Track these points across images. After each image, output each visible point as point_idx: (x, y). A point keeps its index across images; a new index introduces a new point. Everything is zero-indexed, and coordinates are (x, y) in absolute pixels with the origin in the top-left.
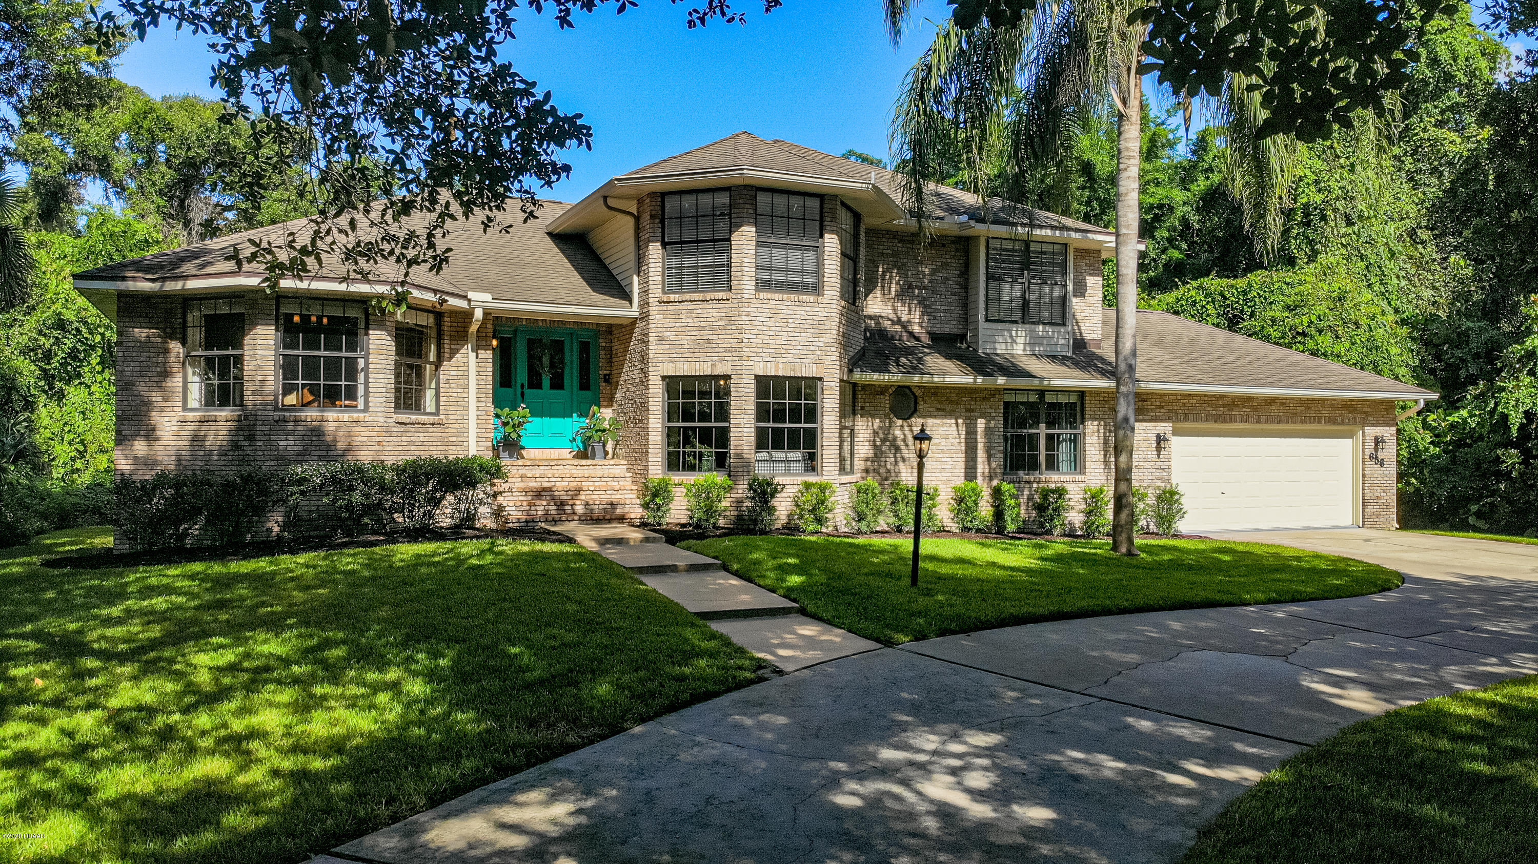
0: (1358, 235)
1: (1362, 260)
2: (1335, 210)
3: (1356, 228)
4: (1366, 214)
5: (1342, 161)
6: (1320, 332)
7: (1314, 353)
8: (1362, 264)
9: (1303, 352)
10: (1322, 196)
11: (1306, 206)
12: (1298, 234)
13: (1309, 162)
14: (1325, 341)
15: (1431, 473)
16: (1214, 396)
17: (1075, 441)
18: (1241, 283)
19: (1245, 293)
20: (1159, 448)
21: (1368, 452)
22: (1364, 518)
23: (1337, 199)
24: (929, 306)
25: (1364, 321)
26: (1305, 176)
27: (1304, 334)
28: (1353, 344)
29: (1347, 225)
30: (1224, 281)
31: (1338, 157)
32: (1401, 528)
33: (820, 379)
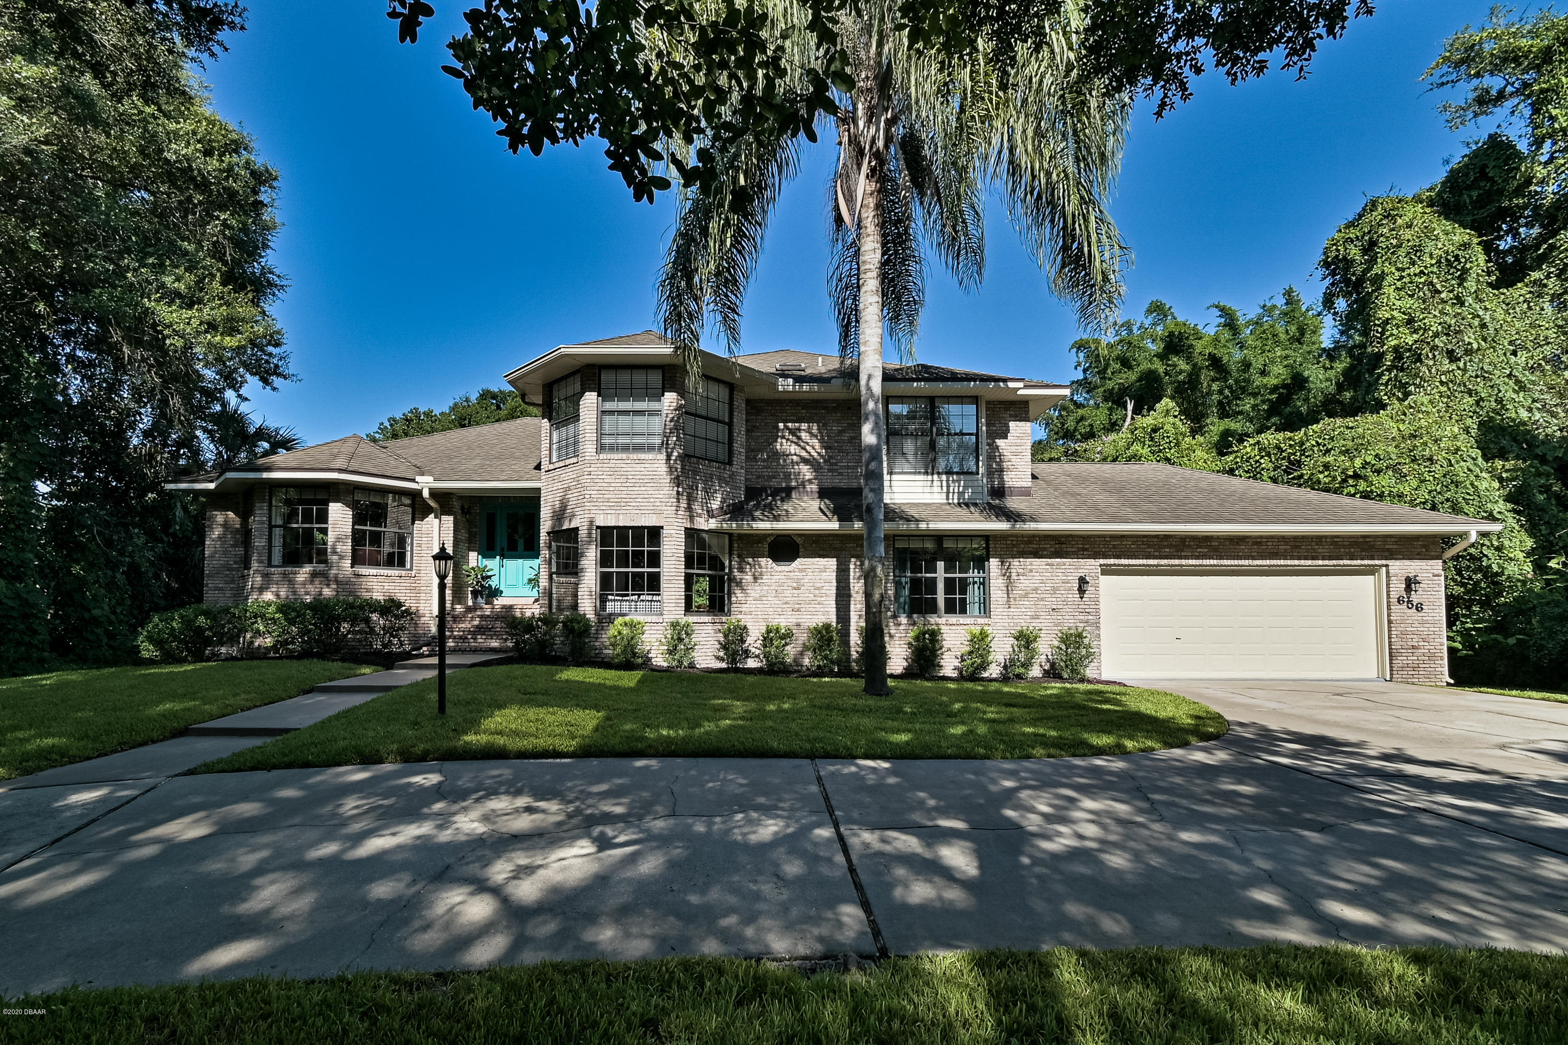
0: (1465, 370)
1: (1471, 396)
2: (1434, 348)
3: (1461, 364)
4: (1475, 346)
5: (1443, 295)
6: (1379, 472)
7: (1366, 496)
8: (1471, 400)
9: (1354, 495)
10: (1415, 336)
11: (1396, 349)
12: (1390, 379)
13: (1398, 303)
14: (1385, 481)
15: (1541, 622)
16: (1157, 536)
17: (983, 584)
18: (1299, 435)
19: (1302, 443)
20: (1082, 591)
21: (1395, 596)
22: (1391, 670)
23: (1436, 335)
24: (836, 464)
25: (1440, 457)
26: (1393, 318)
27: (1356, 476)
28: (1423, 481)
29: (1451, 361)
30: (1280, 436)
31: (1440, 292)
32: (1458, 684)
33: (662, 527)
